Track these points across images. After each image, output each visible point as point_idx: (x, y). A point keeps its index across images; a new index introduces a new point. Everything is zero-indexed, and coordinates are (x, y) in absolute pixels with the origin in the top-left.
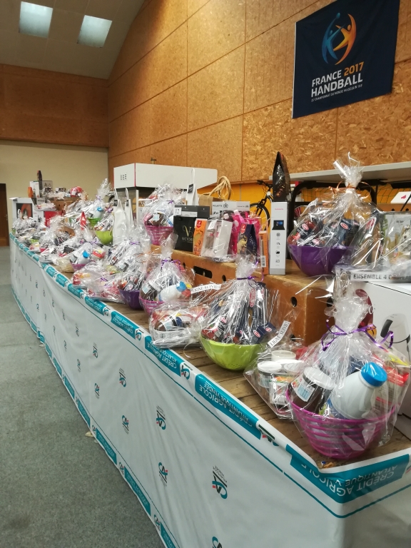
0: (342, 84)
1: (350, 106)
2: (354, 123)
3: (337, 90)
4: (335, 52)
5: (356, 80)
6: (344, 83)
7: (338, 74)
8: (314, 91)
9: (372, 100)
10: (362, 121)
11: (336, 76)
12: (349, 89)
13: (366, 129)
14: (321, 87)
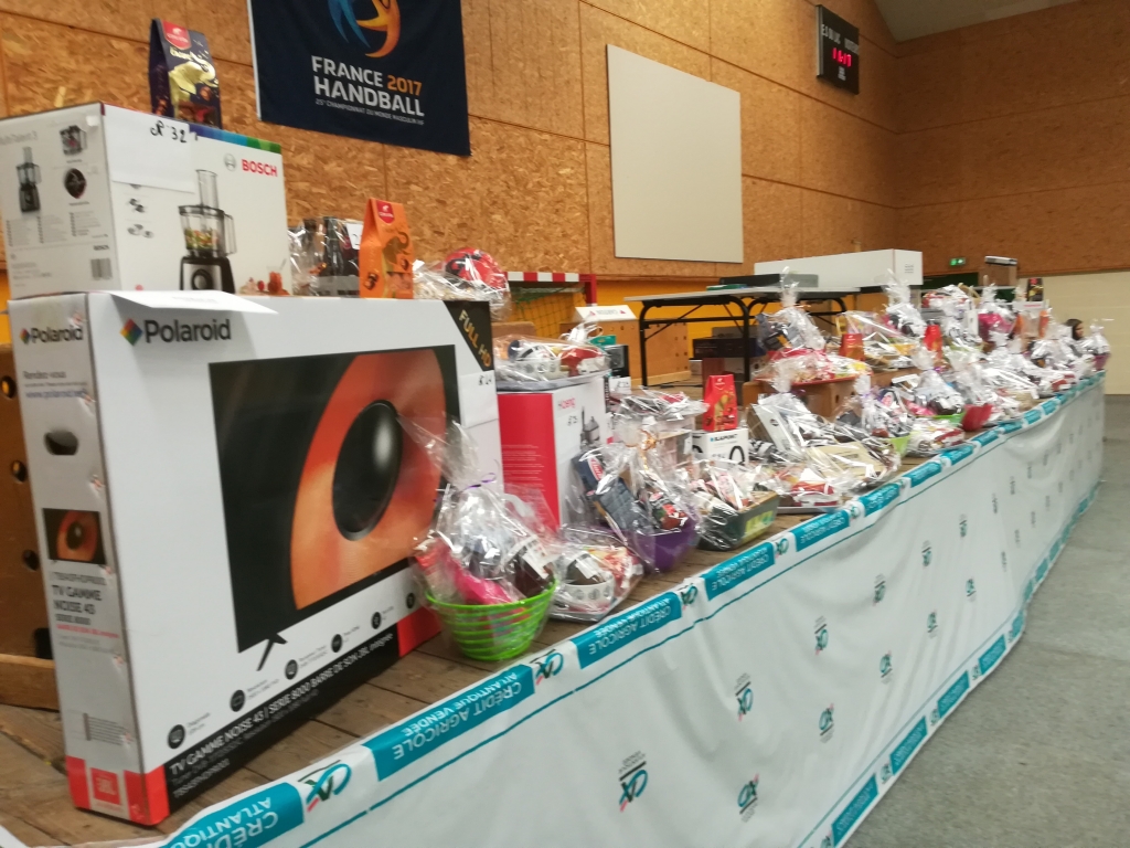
0: (387, 100)
1: (406, 151)
2: (417, 184)
3: (377, 108)
4: (365, 30)
5: (413, 108)
6: (391, 101)
7: (377, 79)
8: (322, 82)
9: (442, 156)
10: (431, 185)
11: (371, 77)
12: (402, 119)
13: (439, 201)
14: (338, 84)
